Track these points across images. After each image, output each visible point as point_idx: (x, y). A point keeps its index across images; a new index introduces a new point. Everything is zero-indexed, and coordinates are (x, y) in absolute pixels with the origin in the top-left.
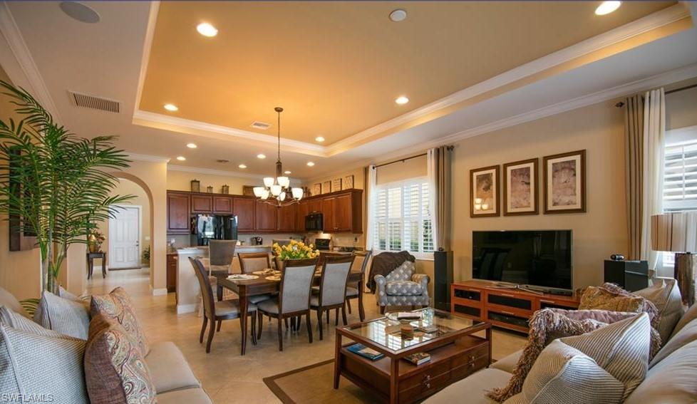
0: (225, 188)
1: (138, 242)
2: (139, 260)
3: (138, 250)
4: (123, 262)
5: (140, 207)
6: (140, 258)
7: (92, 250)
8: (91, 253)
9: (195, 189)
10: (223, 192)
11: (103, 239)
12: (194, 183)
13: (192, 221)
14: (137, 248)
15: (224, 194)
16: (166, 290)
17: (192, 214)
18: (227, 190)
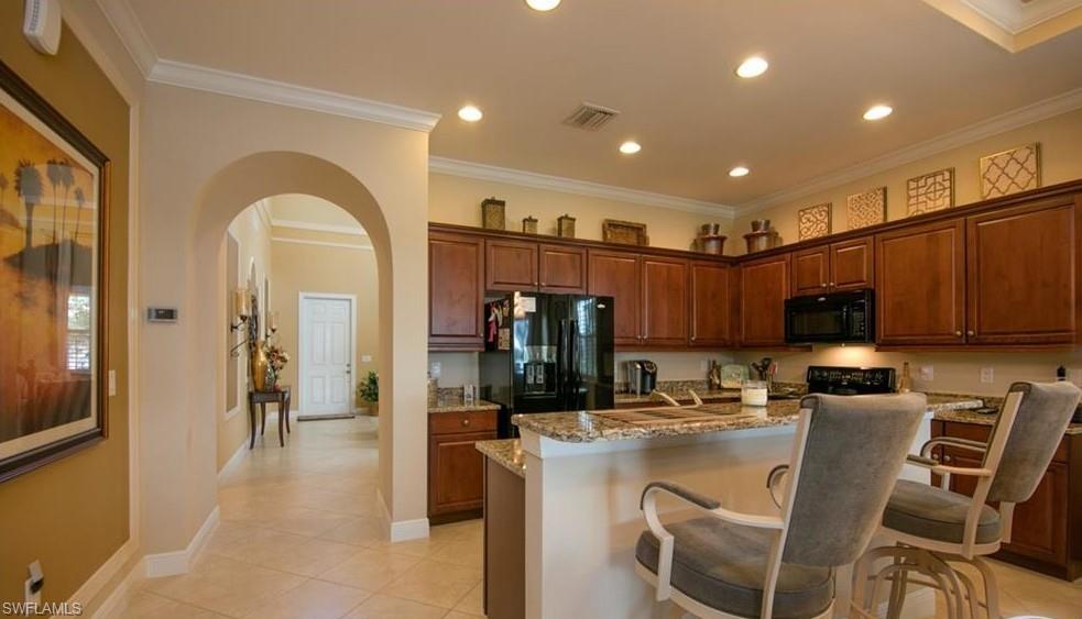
0: (566, 221)
1: (348, 365)
2: (350, 400)
3: (350, 382)
4: (324, 403)
5: (354, 298)
6: (354, 397)
7: (259, 387)
8: (256, 390)
9: (494, 224)
10: (560, 234)
11: (283, 360)
12: (490, 207)
13: (488, 312)
14: (347, 376)
15: (562, 237)
16: (427, 520)
17: (488, 293)
18: (571, 229)
